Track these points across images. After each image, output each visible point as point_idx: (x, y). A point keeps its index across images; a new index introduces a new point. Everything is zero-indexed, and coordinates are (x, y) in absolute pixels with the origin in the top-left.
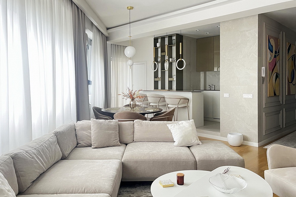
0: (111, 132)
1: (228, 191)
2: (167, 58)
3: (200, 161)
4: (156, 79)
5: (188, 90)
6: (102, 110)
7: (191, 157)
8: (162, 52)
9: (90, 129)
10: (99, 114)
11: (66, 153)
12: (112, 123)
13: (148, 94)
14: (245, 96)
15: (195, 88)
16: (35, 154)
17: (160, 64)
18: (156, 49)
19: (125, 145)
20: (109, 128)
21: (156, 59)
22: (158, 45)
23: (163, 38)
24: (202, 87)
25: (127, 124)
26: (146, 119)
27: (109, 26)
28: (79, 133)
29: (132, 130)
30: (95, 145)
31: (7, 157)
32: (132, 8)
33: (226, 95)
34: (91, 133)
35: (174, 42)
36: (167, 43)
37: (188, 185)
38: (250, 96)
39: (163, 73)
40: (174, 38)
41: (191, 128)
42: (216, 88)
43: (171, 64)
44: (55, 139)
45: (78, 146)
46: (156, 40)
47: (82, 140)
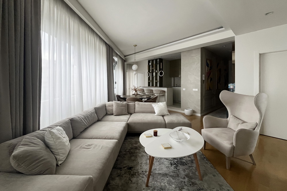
0: (123, 108)
1: (179, 141)
2: (154, 70)
3: (168, 123)
4: (149, 81)
5: (165, 87)
6: (121, 97)
7: (163, 121)
8: (152, 67)
9: (113, 106)
10: (119, 98)
11: (100, 118)
12: (124, 103)
13: (145, 89)
14: (194, 90)
15: (168, 86)
16: (83, 119)
17: (151, 74)
18: (149, 66)
19: (130, 114)
20: (122, 106)
21: (149, 71)
22: (150, 64)
23: (153, 61)
24: (173, 86)
25: (131, 103)
26: (142, 102)
27: (125, 55)
28: (108, 108)
29: (134, 107)
30: (115, 114)
31: (68, 120)
32: (136, 46)
33: (184, 89)
34: (113, 108)
35: (158, 62)
36: (154, 63)
37: (159, 136)
38: (197, 90)
39: (153, 78)
40: (158, 60)
41: (164, 106)
42: (180, 86)
43: (156, 74)
44: (94, 111)
45: (107, 114)
46: (149, 62)
47: (109, 112)
